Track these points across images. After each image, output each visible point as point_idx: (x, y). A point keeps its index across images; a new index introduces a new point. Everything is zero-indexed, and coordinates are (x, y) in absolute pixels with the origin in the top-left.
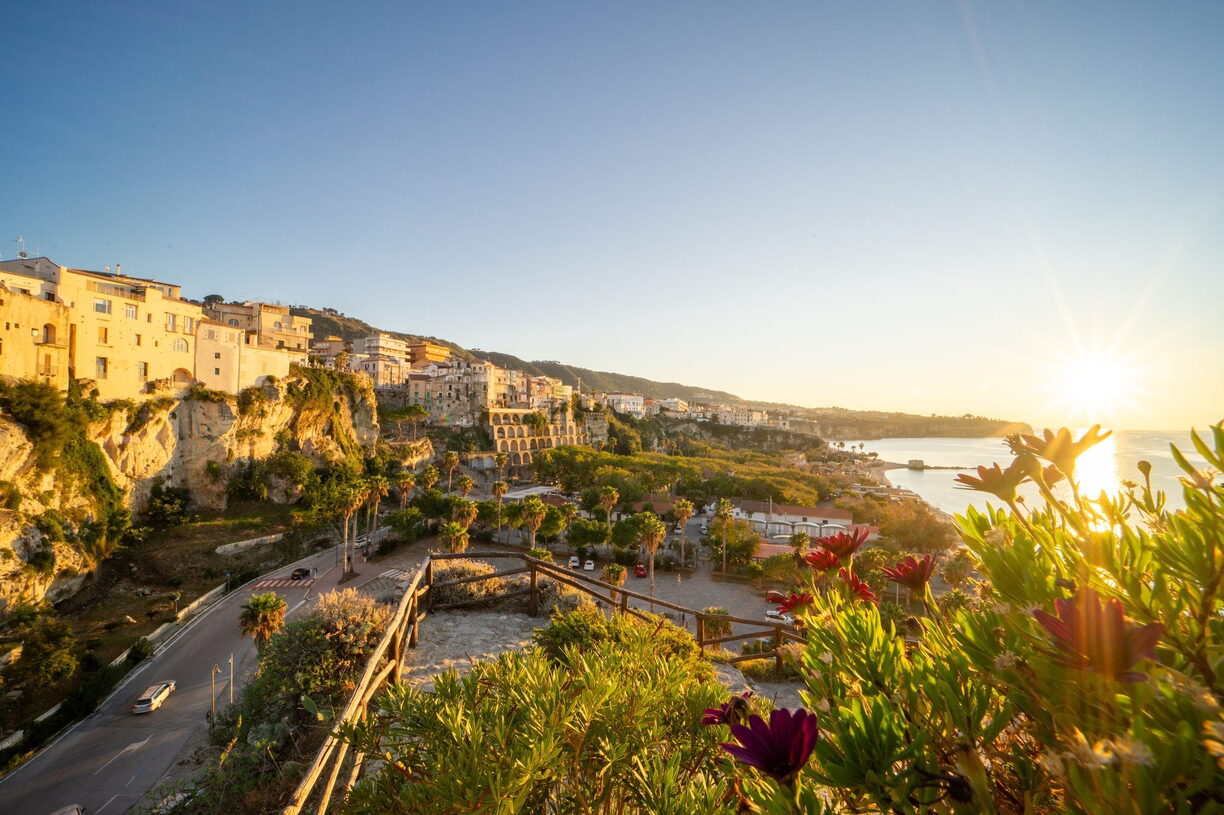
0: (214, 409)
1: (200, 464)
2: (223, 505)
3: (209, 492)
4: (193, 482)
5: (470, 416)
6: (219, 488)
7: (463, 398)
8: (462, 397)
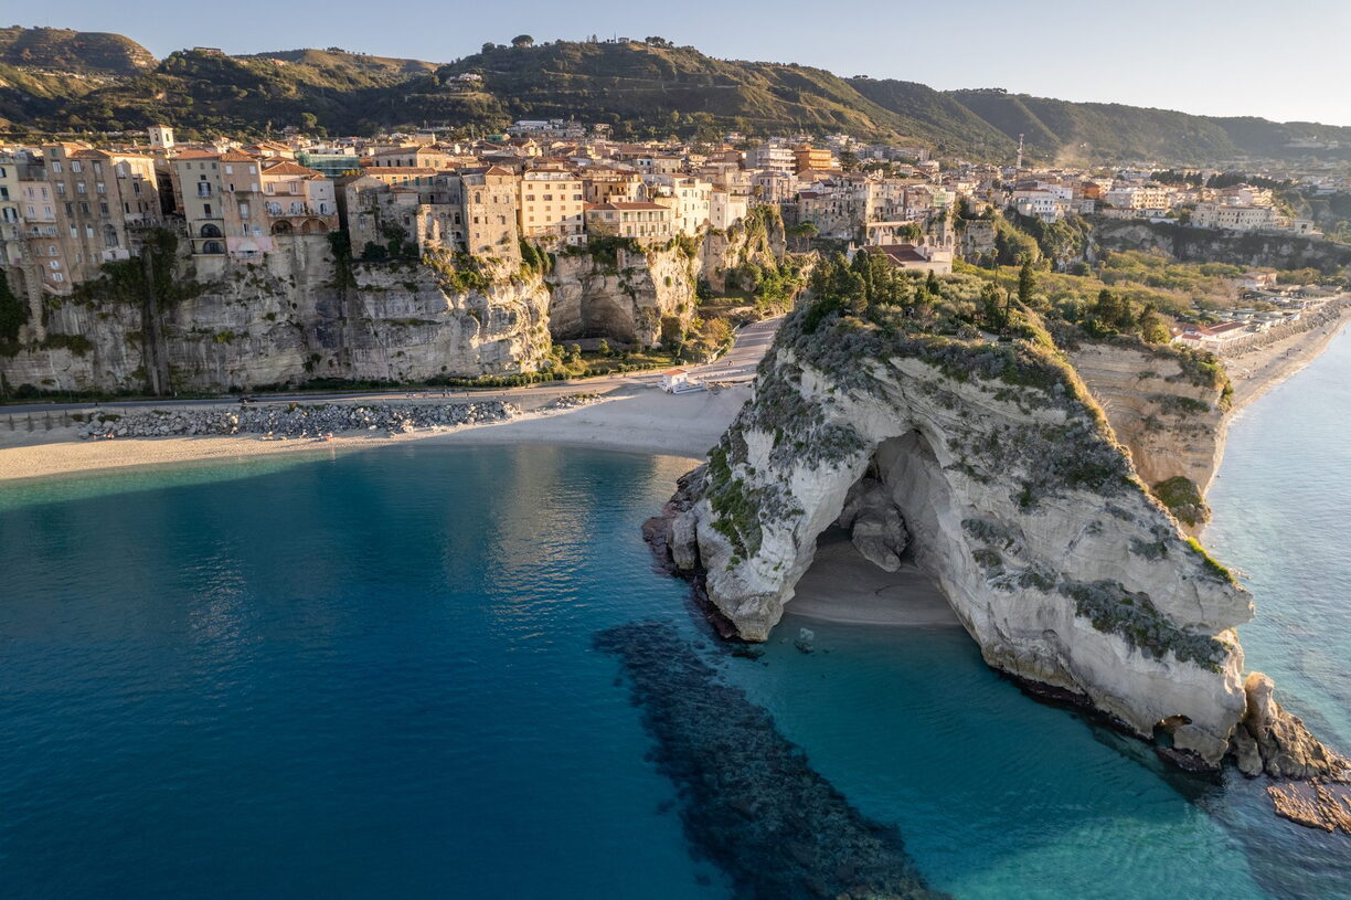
0: (719, 238)
1: (713, 269)
2: (723, 291)
3: (717, 284)
4: (710, 277)
5: (850, 230)
6: (722, 281)
7: (845, 214)
8: (843, 213)
